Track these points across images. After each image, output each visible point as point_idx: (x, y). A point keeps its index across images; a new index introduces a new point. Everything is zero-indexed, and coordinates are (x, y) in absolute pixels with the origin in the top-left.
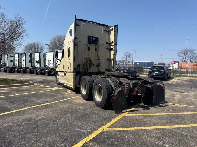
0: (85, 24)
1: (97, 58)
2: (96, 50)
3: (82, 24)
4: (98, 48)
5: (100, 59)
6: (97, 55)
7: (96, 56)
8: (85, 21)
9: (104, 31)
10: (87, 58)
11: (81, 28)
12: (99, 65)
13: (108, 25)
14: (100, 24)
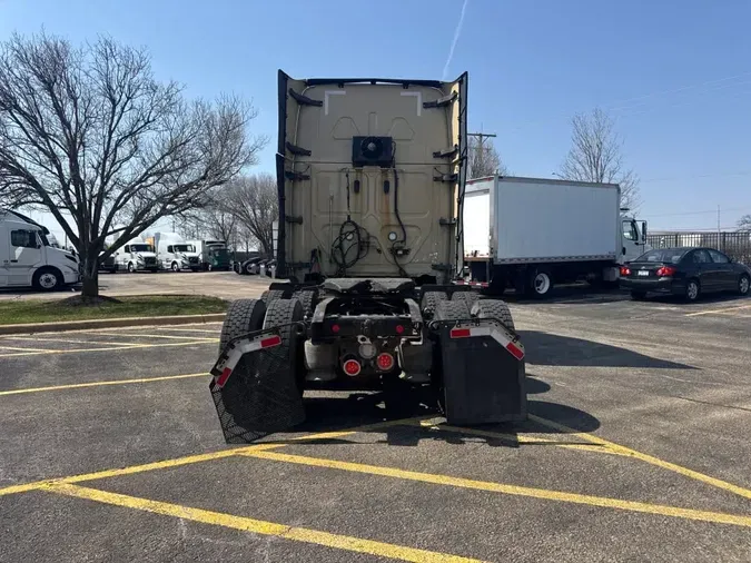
0: (342, 92)
1: (393, 220)
2: (386, 190)
3: (330, 96)
4: (396, 179)
5: (404, 223)
6: (392, 210)
7: (388, 213)
8: (341, 83)
9: (426, 106)
10: (342, 222)
11: (326, 113)
12: (400, 248)
13: (441, 80)
14: (406, 84)
